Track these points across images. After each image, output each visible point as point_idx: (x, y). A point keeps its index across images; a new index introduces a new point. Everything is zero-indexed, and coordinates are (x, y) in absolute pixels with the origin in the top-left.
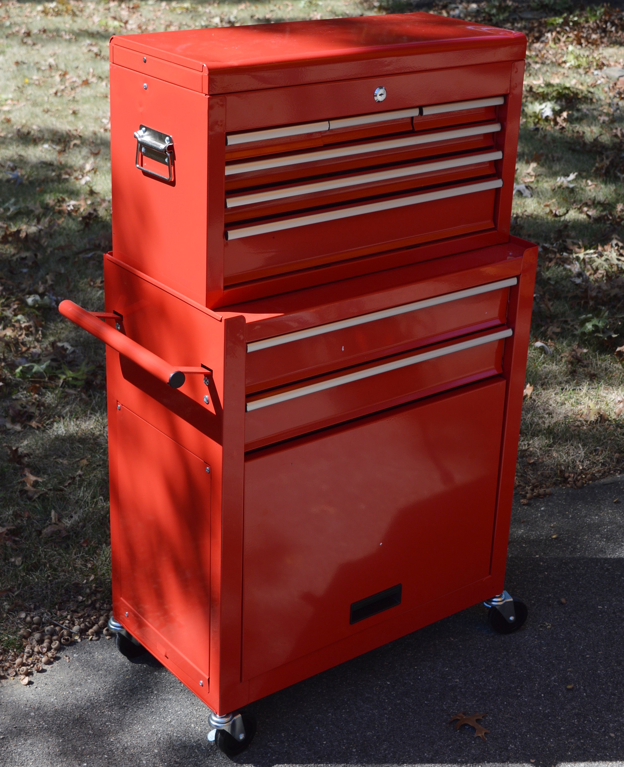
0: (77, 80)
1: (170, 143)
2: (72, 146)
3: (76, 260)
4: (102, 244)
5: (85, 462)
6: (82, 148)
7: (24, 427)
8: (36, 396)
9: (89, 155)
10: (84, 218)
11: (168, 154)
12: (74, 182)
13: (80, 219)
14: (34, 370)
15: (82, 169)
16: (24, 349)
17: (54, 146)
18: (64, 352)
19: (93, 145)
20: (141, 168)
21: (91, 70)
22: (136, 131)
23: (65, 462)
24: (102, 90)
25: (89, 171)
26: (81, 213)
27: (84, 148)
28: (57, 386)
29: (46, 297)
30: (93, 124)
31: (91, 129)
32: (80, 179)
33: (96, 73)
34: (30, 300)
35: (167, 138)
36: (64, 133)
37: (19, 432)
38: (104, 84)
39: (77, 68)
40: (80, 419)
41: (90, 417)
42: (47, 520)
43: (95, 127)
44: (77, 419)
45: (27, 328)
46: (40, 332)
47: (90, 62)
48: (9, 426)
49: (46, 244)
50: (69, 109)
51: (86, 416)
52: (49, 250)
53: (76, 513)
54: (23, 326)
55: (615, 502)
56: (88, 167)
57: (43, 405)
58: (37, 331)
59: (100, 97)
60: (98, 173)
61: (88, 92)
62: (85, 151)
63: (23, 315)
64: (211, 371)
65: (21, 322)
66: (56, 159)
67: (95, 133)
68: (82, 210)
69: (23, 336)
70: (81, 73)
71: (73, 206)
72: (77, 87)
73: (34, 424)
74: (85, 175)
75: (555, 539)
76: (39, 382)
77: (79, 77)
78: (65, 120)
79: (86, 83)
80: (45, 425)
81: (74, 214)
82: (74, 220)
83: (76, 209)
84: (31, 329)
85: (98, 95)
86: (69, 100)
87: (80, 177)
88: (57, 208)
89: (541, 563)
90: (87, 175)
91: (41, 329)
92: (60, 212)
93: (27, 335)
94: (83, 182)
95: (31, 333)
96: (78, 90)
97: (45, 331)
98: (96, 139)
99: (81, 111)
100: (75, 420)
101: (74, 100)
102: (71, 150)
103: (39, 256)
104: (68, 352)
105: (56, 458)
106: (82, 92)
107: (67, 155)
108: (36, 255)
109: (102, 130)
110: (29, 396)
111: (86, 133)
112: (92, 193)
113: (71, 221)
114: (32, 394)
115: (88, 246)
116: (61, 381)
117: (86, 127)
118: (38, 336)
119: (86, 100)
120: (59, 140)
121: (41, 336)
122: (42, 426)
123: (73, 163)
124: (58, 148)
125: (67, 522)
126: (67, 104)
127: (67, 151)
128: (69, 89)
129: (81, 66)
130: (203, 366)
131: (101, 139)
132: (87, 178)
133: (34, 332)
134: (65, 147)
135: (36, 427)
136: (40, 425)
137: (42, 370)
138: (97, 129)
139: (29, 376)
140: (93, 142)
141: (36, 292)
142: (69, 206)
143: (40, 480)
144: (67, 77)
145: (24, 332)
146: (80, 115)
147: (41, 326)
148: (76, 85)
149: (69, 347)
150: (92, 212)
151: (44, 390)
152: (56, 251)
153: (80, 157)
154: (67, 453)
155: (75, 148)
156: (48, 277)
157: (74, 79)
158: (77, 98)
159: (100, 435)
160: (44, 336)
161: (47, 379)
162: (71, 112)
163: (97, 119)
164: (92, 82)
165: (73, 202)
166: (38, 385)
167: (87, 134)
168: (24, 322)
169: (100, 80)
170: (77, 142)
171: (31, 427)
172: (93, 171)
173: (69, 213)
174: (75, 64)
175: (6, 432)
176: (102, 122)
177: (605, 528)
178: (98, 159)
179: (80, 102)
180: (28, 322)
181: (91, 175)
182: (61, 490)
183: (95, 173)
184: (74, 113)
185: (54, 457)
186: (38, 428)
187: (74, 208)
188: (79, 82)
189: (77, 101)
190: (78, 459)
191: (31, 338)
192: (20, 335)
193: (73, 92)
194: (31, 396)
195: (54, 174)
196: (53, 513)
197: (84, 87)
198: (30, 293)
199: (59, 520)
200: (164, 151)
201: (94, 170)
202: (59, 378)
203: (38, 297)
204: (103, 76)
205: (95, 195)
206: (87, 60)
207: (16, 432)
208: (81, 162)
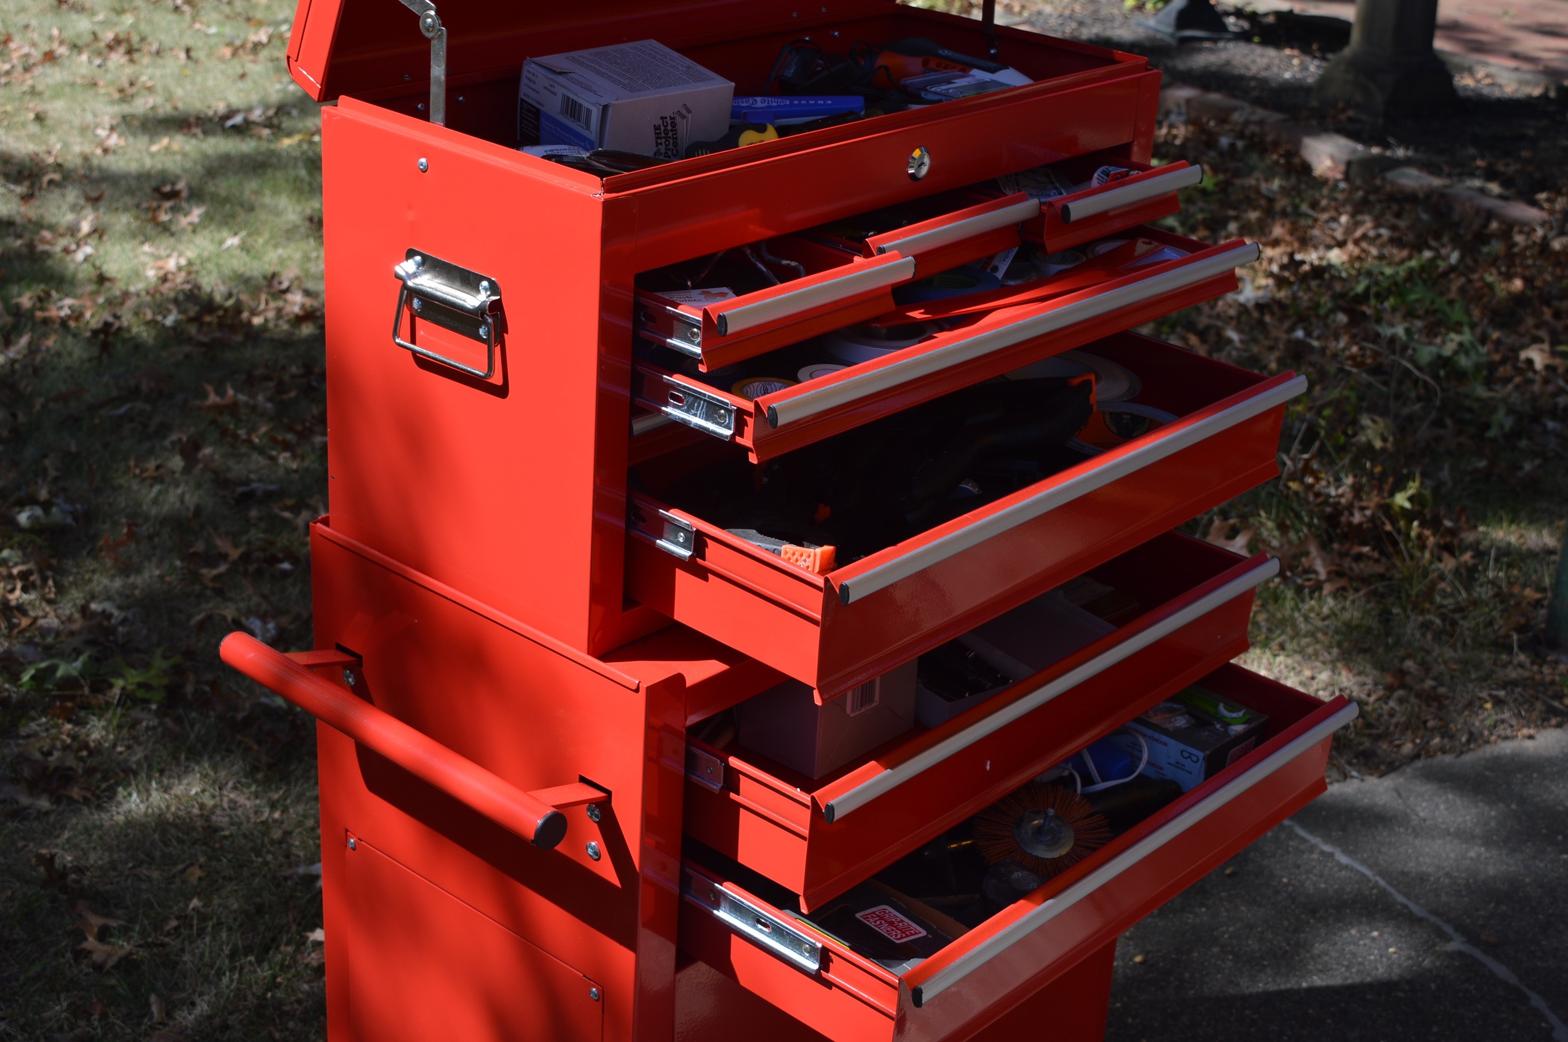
0: (33, 51)
1: (493, 294)
2: (45, 185)
3: (97, 421)
4: (144, 387)
5: (196, 873)
6: (65, 187)
7: (57, 801)
8: (69, 726)
9: (82, 202)
10: (95, 333)
11: (490, 320)
12: (61, 259)
13: (88, 334)
14: (60, 673)
15: (73, 230)
16: (25, 622)
17: (12, 187)
18: (105, 623)
19: (85, 181)
20: (412, 346)
21: (55, 32)
22: (399, 262)
23: (156, 874)
24: (84, 71)
25: (89, 235)
26: (88, 323)
27: (70, 188)
28: (108, 704)
29: (54, 510)
30: (79, 139)
31: (77, 149)
32: (74, 251)
33: (65, 35)
34: (23, 518)
35: (485, 284)
36: (27, 159)
37: (47, 813)
38: (84, 57)
39: (26, 27)
40: (167, 773)
41: (187, 767)
42: (144, 1016)
43: (82, 144)
44: (162, 772)
45: (24, 576)
46: (50, 583)
47: (50, 15)
48: (24, 800)
49: (29, 389)
50: (27, 109)
51: (178, 764)
52: (38, 403)
53: (201, 994)
54: (15, 571)
55: (1229, 876)
56: (85, 227)
57: (86, 746)
58: (44, 580)
59: (82, 85)
60: (105, 238)
61: (54, 76)
62: (72, 195)
63: (11, 548)
64: (609, 793)
65: (11, 564)
66: (18, 213)
67: (86, 158)
68: (88, 315)
69: (18, 592)
70: (35, 36)
71: (70, 308)
72: (34, 65)
73: (76, 792)
74: (82, 243)
75: (1142, 963)
76: (72, 698)
77: (34, 45)
78: (23, 133)
79: (50, 57)
80: (98, 792)
81: (72, 324)
82: (75, 336)
83: (77, 314)
84: (32, 578)
85: (79, 81)
86: (24, 93)
87: (73, 247)
88: (39, 314)
89: (1130, 1020)
90: (86, 244)
91: (49, 573)
92: (46, 321)
93: (25, 590)
94: (80, 256)
95: (33, 586)
96: (37, 71)
97: (58, 578)
98: (91, 169)
99: (51, 113)
100: (157, 775)
101: (33, 92)
102: (43, 193)
103: (22, 418)
104: (113, 621)
105: (134, 867)
106: (45, 75)
107: (37, 203)
108: (14, 416)
109: (99, 151)
110: (53, 727)
111: (69, 158)
112: (102, 279)
113: (70, 340)
114: (60, 721)
115: (114, 393)
116: (116, 691)
117: (66, 145)
118: (47, 590)
119: (57, 92)
120: (20, 172)
121: (53, 589)
122: (93, 794)
123: (54, 220)
124: (20, 189)
125: (185, 1018)
126: (21, 100)
127: (37, 193)
128: (20, 69)
129: (34, 23)
130: (583, 780)
131: (100, 169)
132: (88, 250)
133: (38, 582)
134: (32, 186)
135: (81, 800)
136: (89, 795)
137: (75, 673)
138: (87, 149)
139: (50, 687)
140: (85, 177)
141: (31, 501)
142: (61, 308)
143: (113, 923)
144: (12, 45)
145: (19, 585)
146: (49, 122)
147: (50, 567)
148: (32, 61)
149: (116, 612)
150: (110, 319)
151: (82, 714)
152: (52, 405)
153: (65, 207)
154: (157, 854)
155: (52, 187)
156: (47, 462)
157: (26, 50)
158: (40, 88)
159: (215, 806)
160: (61, 589)
161: (86, 690)
162: (31, 116)
163: (84, 130)
164: (61, 56)
165: (68, 302)
166: (69, 704)
167: (72, 160)
168: (16, 564)
169: (76, 51)
170: (57, 177)
171: (71, 800)
172: (96, 235)
173: (64, 323)
174: (22, 19)
175: (19, 814)
176: (97, 136)
177: (1224, 933)
178: (102, 210)
179: (47, 94)
180: (23, 563)
181: (93, 241)
182: (163, 945)
183: (100, 237)
184: (39, 118)
185: (130, 865)
186: (86, 801)
187: (73, 311)
188: (37, 54)
189: (40, 94)
190: (180, 867)
191: (32, 596)
192: (12, 591)
193: (28, 76)
194: (57, 726)
195: (19, 243)
196: (153, 998)
197: (47, 64)
198: (22, 504)
199: (169, 1015)
200: (480, 311)
201: (98, 232)
202: (111, 686)
203: (38, 511)
204: (79, 43)
205: (107, 284)
206: (43, 12)
207: (39, 812)
208: (70, 217)
